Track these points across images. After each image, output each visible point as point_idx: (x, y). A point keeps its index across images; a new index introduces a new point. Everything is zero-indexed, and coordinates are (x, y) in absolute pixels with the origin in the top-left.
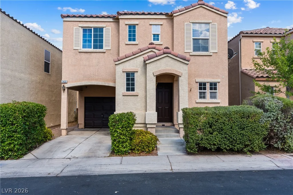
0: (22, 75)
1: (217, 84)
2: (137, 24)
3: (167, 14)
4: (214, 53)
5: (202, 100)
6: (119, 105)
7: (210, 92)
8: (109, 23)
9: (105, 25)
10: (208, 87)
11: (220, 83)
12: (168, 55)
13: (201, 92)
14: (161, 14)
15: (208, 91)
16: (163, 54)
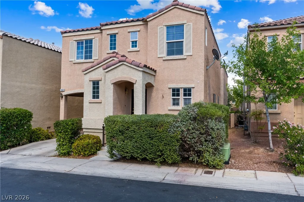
0: (33, 85)
1: (192, 89)
2: (117, 33)
3: (143, 20)
4: (189, 56)
5: (176, 108)
6: (86, 111)
7: (184, 98)
8: (97, 35)
9: (94, 37)
10: (182, 93)
11: (195, 88)
12: (124, 63)
13: (175, 99)
14: (138, 20)
15: (182, 97)
16: (119, 63)
